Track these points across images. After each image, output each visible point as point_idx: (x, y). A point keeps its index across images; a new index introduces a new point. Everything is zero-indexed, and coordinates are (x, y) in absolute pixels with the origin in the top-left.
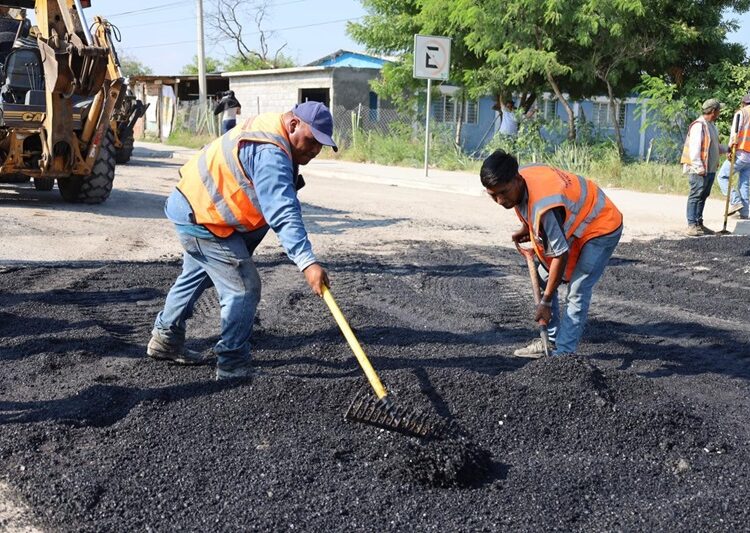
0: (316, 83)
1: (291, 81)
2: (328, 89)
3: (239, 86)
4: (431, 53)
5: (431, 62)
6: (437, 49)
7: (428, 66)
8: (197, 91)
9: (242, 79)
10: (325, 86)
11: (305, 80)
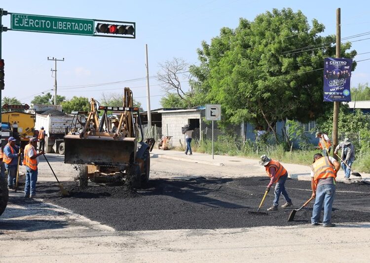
0: (194, 116)
1: (185, 115)
2: (199, 119)
3: (166, 117)
4: (213, 111)
5: (213, 114)
6: (215, 109)
7: (211, 115)
8: (147, 120)
9: (166, 114)
10: (198, 118)
11: (191, 115)
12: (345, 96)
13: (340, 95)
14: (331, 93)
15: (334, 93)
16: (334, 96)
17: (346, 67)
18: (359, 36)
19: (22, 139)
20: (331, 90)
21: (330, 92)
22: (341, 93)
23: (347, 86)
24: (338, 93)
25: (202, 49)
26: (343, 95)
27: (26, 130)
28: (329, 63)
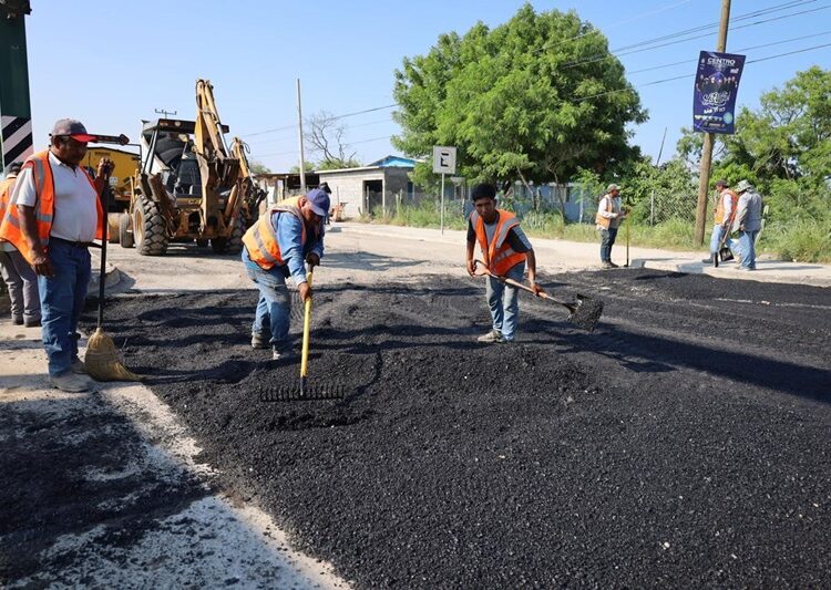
0: (374, 177)
1: (358, 176)
2: (382, 181)
4: (444, 157)
5: (444, 163)
6: (448, 155)
7: (442, 165)
8: (299, 183)
9: (328, 175)
11: (367, 175)
12: (726, 125)
13: (717, 122)
14: (705, 118)
15: (710, 117)
16: (710, 122)
17: (733, 71)
18: (756, 15)
19: (118, 196)
20: (705, 112)
21: (703, 114)
22: (721, 119)
23: (730, 106)
24: (716, 118)
25: (402, 70)
26: (723, 122)
27: (125, 181)
28: (706, 61)
